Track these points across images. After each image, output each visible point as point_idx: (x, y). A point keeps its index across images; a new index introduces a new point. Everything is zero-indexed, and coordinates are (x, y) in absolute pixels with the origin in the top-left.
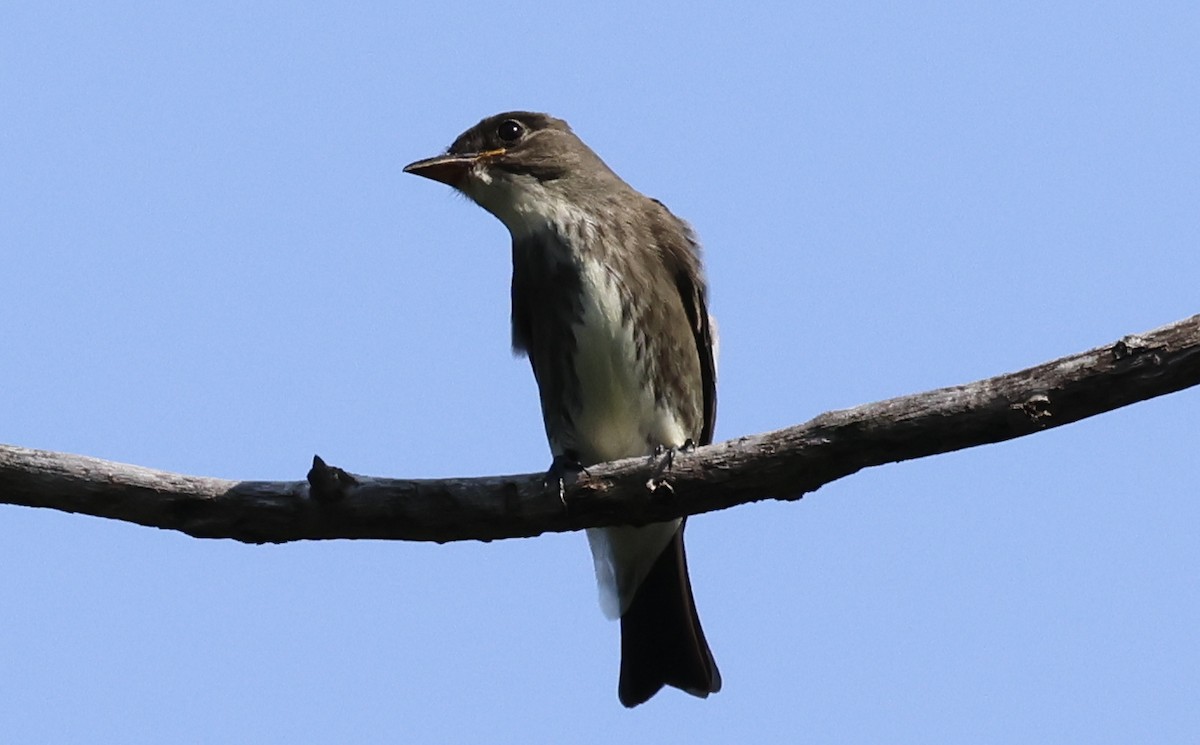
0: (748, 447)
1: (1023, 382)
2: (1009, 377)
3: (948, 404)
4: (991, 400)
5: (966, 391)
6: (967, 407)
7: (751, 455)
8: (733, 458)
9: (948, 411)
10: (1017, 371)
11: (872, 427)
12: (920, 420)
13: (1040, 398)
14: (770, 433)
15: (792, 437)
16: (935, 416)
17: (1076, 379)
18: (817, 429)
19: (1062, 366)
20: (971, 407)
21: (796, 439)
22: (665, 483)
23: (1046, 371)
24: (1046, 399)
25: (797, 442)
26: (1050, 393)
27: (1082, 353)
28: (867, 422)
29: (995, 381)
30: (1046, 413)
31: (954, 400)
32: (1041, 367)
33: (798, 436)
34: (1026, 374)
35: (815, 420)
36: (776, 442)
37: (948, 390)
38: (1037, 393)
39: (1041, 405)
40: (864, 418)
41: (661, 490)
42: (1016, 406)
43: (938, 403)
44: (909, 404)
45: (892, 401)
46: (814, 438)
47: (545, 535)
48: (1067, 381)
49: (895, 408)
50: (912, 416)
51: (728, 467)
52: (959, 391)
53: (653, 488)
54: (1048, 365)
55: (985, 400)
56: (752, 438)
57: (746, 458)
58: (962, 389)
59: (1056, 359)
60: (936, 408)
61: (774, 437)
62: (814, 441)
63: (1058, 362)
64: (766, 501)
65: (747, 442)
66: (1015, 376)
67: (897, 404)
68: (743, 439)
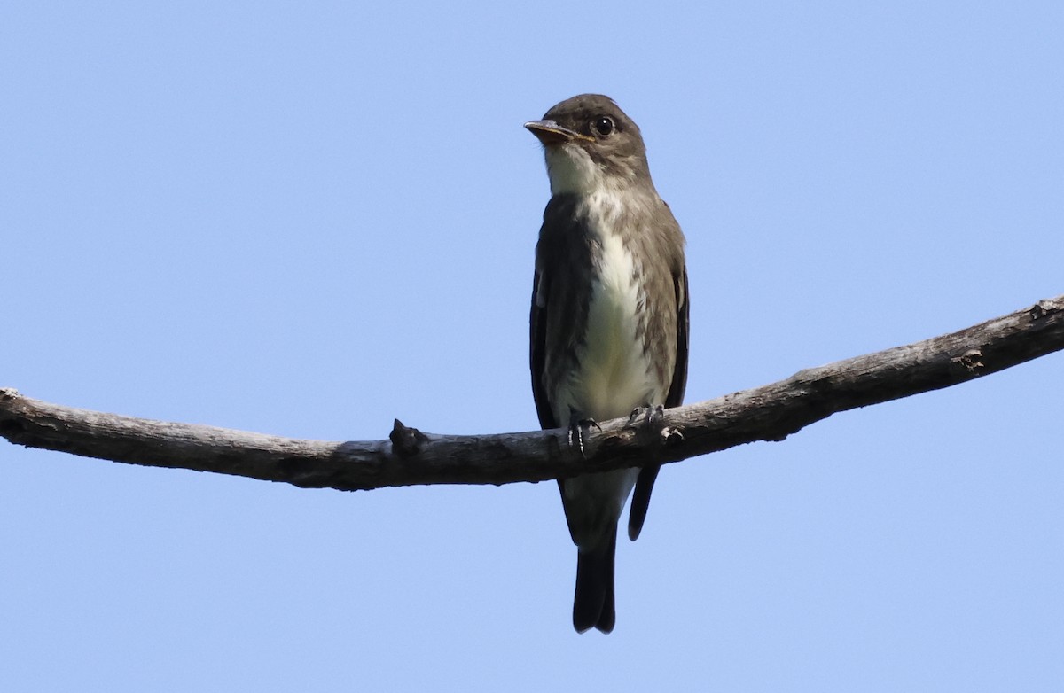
0: (742, 400)
1: (960, 340)
2: (948, 337)
3: (900, 360)
4: (935, 355)
5: (915, 348)
6: (915, 362)
7: (744, 407)
8: (730, 409)
9: (900, 366)
10: (954, 332)
11: (839, 380)
12: (880, 373)
13: (974, 352)
14: (759, 388)
15: (776, 390)
16: (891, 370)
17: (1002, 336)
18: (797, 384)
19: (990, 326)
20: (919, 362)
21: (780, 392)
22: (676, 431)
23: (978, 330)
24: (979, 353)
25: (781, 394)
26: (983, 348)
27: (1005, 315)
28: (836, 377)
29: (938, 339)
30: (979, 364)
31: (905, 356)
32: (974, 327)
33: (782, 389)
34: (962, 333)
35: (794, 376)
36: (763, 395)
37: (899, 348)
38: (970, 349)
39: (975, 358)
40: (833, 373)
41: (673, 437)
42: (955, 360)
43: (892, 359)
44: (869, 360)
45: (855, 360)
46: (792, 391)
48: (996, 339)
49: (859, 365)
50: (872, 370)
51: (726, 416)
52: (909, 349)
53: (667, 435)
54: (979, 326)
55: (930, 355)
56: (746, 393)
57: (738, 409)
58: (910, 347)
59: (985, 321)
60: (891, 363)
61: (763, 390)
62: (795, 393)
63: (987, 323)
64: (757, 442)
65: (740, 396)
66: (953, 335)
67: (860, 361)
68: (737, 394)
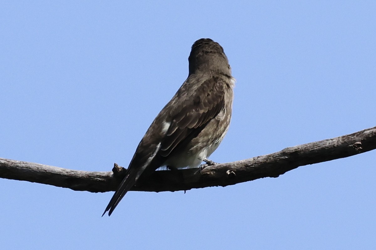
0: (260, 160)
1: (353, 137)
2: (348, 136)
3: (327, 145)
4: (342, 143)
5: (334, 140)
6: (334, 146)
7: (261, 162)
8: (255, 163)
9: (327, 147)
10: (350, 134)
11: (302, 153)
12: (319, 150)
13: (358, 143)
14: (268, 155)
15: (275, 156)
16: (323, 149)
17: (371, 136)
18: (284, 153)
19: (365, 132)
20: (335, 146)
21: (277, 157)
22: (232, 172)
23: (360, 134)
24: (360, 143)
25: (277, 158)
26: (362, 141)
27: (372, 127)
28: (300, 151)
29: (344, 137)
30: (360, 148)
31: (329, 143)
32: (358, 132)
33: (277, 156)
34: (353, 135)
35: (283, 150)
36: (270, 158)
37: (327, 140)
38: (357, 141)
39: (359, 145)
40: (299, 150)
41: (231, 174)
42: (350, 146)
43: (324, 144)
44: (314, 145)
45: (309, 144)
46: (282, 156)
47: (192, 189)
48: (367, 137)
49: (310, 146)
50: (316, 149)
51: (253, 166)
52: (331, 141)
53: (229, 173)
54: (361, 132)
55: (340, 143)
56: (262, 157)
57: (259, 163)
58: (332, 140)
59: (363, 130)
60: (324, 146)
61: (269, 156)
62: (283, 157)
63: (364, 131)
64: (267, 178)
65: (260, 158)
66: (350, 135)
67: (310, 145)
68: (259, 157)
